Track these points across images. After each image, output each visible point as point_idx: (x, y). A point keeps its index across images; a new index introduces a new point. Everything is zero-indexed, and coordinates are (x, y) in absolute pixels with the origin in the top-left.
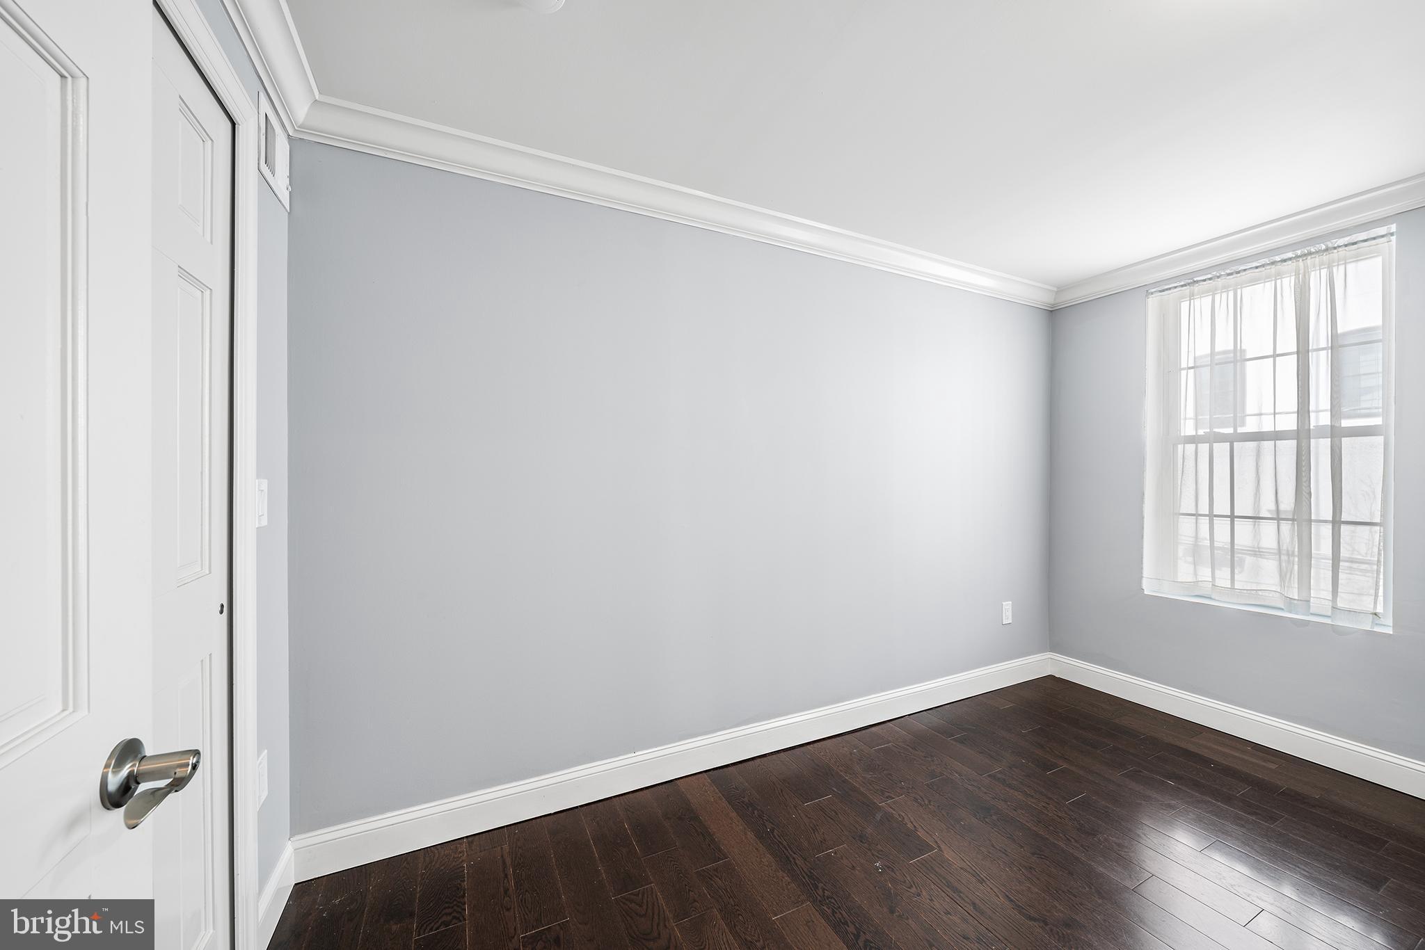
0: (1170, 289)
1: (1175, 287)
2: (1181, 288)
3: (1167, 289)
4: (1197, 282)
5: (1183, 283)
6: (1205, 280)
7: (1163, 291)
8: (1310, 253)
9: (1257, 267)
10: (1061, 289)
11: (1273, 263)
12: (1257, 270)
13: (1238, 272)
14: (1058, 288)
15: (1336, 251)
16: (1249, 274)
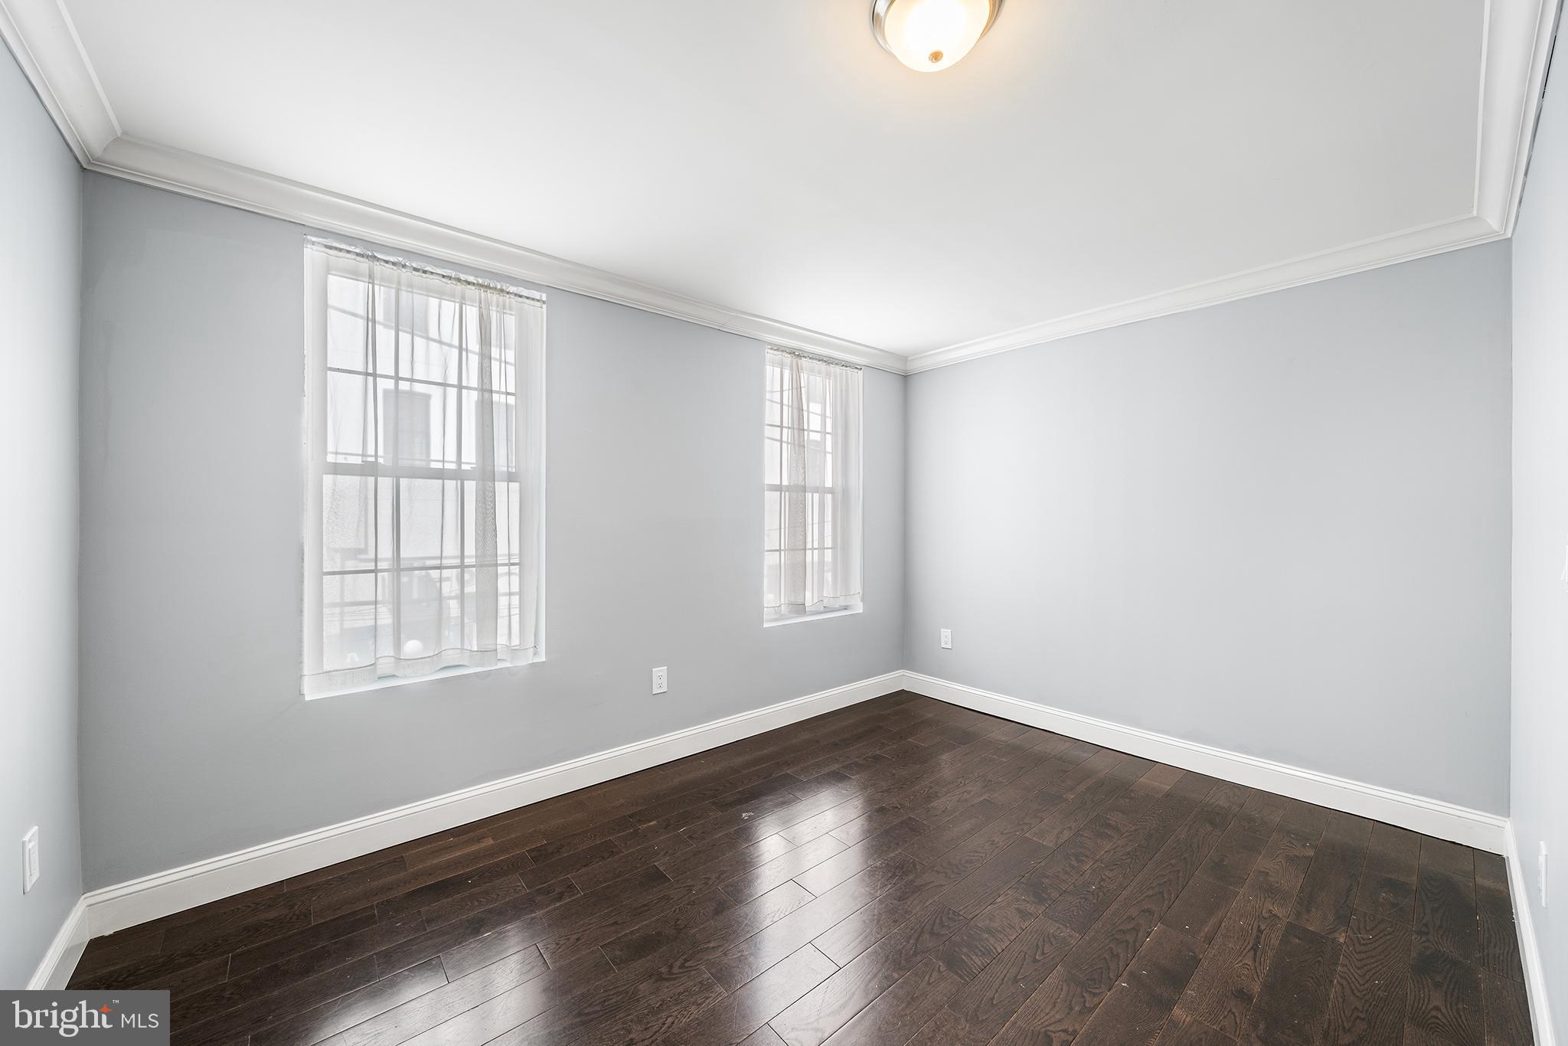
0: (340, 250)
1: (349, 252)
2: (353, 257)
3: (336, 249)
4: (378, 259)
5: (358, 251)
6: (387, 262)
7: (331, 248)
8: (488, 287)
9: (443, 276)
10: (125, 139)
11: (459, 280)
12: (443, 280)
13: (425, 272)
14: (125, 133)
15: (508, 296)
16: (435, 281)
